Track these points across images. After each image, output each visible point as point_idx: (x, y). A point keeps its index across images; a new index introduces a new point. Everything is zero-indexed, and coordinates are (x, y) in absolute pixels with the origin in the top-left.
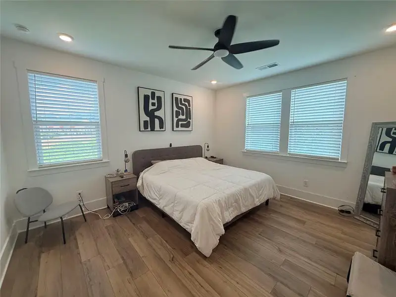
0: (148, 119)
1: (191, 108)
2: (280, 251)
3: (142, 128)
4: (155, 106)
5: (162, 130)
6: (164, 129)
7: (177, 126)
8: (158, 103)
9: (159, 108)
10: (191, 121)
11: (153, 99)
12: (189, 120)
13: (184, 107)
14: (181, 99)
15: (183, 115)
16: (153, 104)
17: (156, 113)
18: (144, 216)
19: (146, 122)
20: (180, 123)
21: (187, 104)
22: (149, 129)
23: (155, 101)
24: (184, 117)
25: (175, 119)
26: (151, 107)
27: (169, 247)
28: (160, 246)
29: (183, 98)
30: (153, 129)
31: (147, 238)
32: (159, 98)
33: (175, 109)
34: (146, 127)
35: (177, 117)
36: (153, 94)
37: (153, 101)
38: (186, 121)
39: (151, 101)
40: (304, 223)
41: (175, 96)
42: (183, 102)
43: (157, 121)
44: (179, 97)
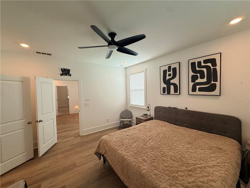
0: (165, 86)
1: (217, 67)
6: (178, 93)
7: (194, 90)
8: (173, 73)
10: (218, 83)
11: (170, 71)
12: (212, 82)
13: (204, 69)
15: (203, 78)
16: (170, 75)
20: (198, 87)
21: (209, 64)
22: (166, 93)
24: (204, 81)
25: (191, 84)
30: (169, 93)
32: (174, 69)
33: (191, 74)
35: (194, 81)
36: (170, 68)
38: (207, 85)
39: (168, 73)
41: (191, 61)
42: (203, 64)
43: (172, 87)
44: (197, 61)
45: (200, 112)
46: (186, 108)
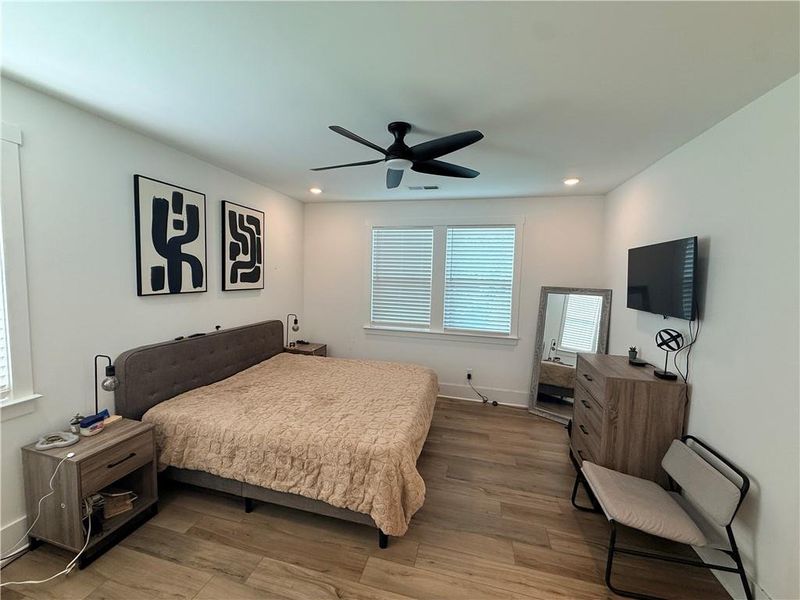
0: (163, 262)
1: (261, 237)
2: (488, 493)
3: (147, 287)
4: (182, 229)
5: (198, 289)
6: (203, 288)
7: (234, 280)
8: (188, 223)
9: (192, 235)
10: (261, 266)
11: (178, 210)
12: (257, 264)
13: (248, 235)
14: (241, 216)
15: (246, 253)
16: (178, 225)
17: (186, 249)
18: (191, 525)
19: (157, 273)
20: (240, 271)
21: (253, 227)
22: (166, 289)
23: (183, 217)
24: (247, 258)
25: (229, 264)
26: (172, 233)
27: (312, 573)
28: (290, 583)
29: (246, 213)
30: (176, 288)
31: (243, 578)
32: (193, 211)
33: (229, 239)
34: (157, 284)
35: (233, 257)
36: (178, 198)
37: (178, 217)
38: (250, 268)
39: (172, 216)
40: (486, 437)
41: (229, 208)
42: (246, 224)
43: (186, 269)
44: (239, 211)
45: (251, 326)
46: (218, 327)
